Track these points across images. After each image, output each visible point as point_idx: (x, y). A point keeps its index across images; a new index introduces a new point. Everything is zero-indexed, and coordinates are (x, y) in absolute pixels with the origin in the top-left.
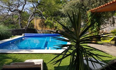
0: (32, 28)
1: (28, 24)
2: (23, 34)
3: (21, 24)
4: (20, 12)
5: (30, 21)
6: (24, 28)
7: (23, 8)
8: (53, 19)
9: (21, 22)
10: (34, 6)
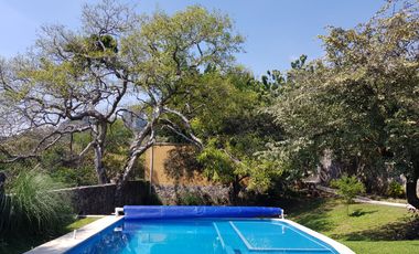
0: (137, 179)
1: (131, 163)
2: (117, 209)
3: (102, 165)
4: (102, 121)
5: (138, 155)
6: (113, 182)
7: (115, 106)
8: (228, 143)
9: (103, 160)
10: (153, 99)
